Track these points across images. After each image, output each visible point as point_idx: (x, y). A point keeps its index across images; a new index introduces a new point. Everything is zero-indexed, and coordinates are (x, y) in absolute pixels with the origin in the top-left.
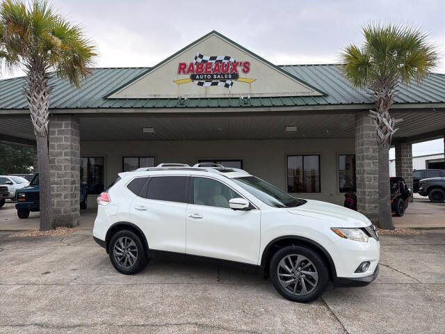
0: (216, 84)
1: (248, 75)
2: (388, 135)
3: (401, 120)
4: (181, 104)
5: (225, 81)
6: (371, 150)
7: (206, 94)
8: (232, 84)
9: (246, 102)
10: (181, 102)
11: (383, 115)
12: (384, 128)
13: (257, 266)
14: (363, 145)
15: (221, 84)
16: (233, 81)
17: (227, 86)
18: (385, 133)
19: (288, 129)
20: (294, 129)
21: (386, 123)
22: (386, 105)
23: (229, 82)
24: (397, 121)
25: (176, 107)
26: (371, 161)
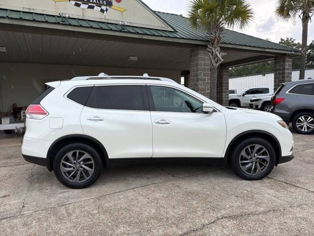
0: (92, 7)
1: (120, 5)
2: (218, 64)
3: (226, 54)
4: (62, 21)
5: (100, 7)
6: (202, 74)
7: (83, 16)
8: (107, 10)
9: (123, 28)
10: (63, 20)
11: (216, 49)
12: (216, 58)
13: (221, 159)
14: (197, 70)
15: (97, 9)
16: (108, 8)
17: (102, 11)
18: (217, 63)
19: (132, 58)
20: (135, 58)
21: (218, 55)
22: (218, 42)
23: (104, 8)
24: (223, 54)
25: (58, 23)
26: (202, 82)
